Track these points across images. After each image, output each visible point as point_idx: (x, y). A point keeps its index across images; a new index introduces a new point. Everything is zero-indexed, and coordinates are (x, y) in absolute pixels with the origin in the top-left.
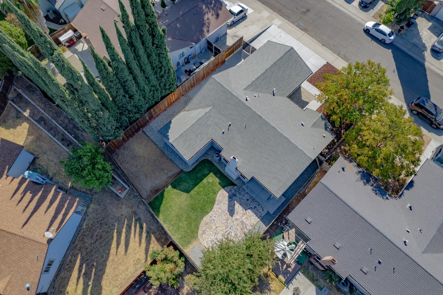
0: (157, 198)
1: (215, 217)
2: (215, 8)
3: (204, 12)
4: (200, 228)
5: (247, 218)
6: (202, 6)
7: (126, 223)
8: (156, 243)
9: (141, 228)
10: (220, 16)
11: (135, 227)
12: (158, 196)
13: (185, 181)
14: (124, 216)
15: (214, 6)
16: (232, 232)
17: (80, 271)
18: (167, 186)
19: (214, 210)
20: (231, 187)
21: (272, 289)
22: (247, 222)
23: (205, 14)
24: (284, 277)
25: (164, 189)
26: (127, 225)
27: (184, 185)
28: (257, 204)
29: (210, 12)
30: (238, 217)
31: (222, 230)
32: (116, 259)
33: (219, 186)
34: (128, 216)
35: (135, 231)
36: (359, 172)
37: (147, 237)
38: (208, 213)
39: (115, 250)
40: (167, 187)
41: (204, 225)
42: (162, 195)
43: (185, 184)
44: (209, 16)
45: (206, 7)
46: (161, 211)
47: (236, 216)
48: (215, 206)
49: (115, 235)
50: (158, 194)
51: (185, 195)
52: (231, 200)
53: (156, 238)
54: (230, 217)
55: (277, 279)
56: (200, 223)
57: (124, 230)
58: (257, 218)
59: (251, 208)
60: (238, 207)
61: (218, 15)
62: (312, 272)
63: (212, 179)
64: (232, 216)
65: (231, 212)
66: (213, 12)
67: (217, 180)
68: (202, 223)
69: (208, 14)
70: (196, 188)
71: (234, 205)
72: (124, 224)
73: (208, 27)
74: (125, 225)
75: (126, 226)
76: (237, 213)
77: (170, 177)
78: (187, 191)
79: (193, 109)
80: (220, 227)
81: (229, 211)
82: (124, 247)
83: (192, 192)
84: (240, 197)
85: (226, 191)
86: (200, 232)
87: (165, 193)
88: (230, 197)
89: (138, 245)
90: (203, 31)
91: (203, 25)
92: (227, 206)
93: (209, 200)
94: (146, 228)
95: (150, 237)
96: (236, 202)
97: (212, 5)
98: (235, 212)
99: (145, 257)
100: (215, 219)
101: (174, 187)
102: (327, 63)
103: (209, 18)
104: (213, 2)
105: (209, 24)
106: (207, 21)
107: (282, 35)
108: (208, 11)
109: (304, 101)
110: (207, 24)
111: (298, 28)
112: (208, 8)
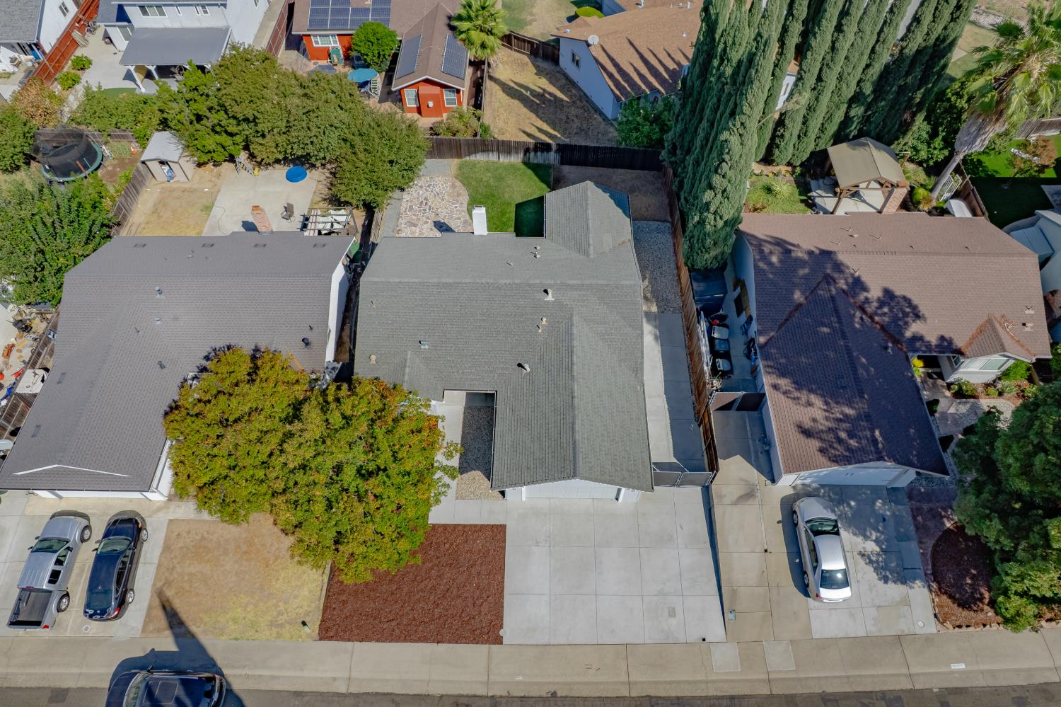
2: (832, 436)
3: (833, 405)
4: (462, 187)
5: (413, 233)
6: (852, 408)
10: (801, 437)
12: (549, 178)
15: (840, 441)
17: (550, 94)
21: (322, 201)
22: (409, 229)
23: (827, 403)
29: (827, 419)
30: (426, 226)
31: (433, 202)
32: (527, 121)
38: (469, 205)
39: (539, 126)
41: (460, 192)
42: (545, 181)
43: (532, 210)
44: (815, 410)
45: (846, 416)
46: (528, 169)
47: (430, 224)
48: (468, 218)
49: (556, 133)
50: (552, 180)
51: (519, 201)
54: (436, 220)
56: (468, 189)
61: (807, 433)
64: (435, 222)
65: (440, 225)
66: (824, 428)
68: (465, 193)
69: (825, 410)
70: (513, 215)
73: (785, 393)
76: (431, 229)
78: (519, 206)
80: (440, 203)
81: (443, 223)
82: (532, 133)
83: (513, 209)
86: (458, 184)
87: (544, 186)
90: (782, 374)
91: (799, 386)
92: (453, 227)
97: (843, 435)
98: (434, 228)
103: (809, 408)
104: (853, 443)
105: (794, 399)
106: (804, 396)
107: (673, 621)
108: (831, 415)
109: (472, 469)
110: (799, 395)
111: (662, 693)
112: (840, 420)
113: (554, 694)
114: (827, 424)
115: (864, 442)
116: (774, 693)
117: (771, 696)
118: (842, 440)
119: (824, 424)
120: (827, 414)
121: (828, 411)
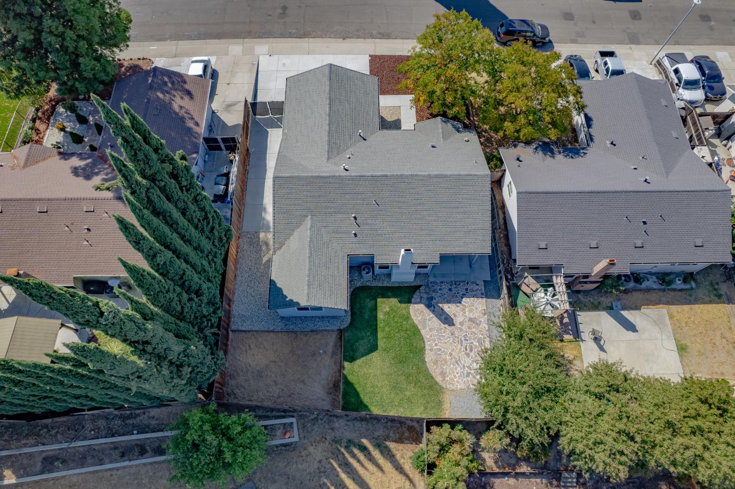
0: (345, 394)
1: (436, 345)
2: (176, 86)
3: (167, 102)
4: (433, 375)
5: (471, 311)
6: (157, 96)
7: (336, 466)
8: (401, 446)
9: (363, 449)
10: (193, 92)
11: (354, 456)
12: (344, 389)
13: (357, 340)
14: (324, 461)
15: (173, 83)
16: (472, 343)
18: (342, 367)
19: (427, 338)
20: (417, 293)
21: (570, 359)
22: (476, 315)
23: (170, 103)
24: (569, 334)
25: (343, 374)
26: (340, 465)
27: (362, 345)
28: (464, 285)
29: (174, 96)
30: (461, 319)
31: (460, 351)
33: (403, 305)
34: (330, 454)
35: (359, 461)
36: (536, 149)
37: (382, 452)
38: (423, 348)
40: (344, 368)
41: (435, 367)
42: (348, 383)
43: (361, 342)
44: (179, 103)
45: (162, 93)
46: (367, 404)
47: (457, 321)
48: (423, 332)
50: (342, 386)
51: (374, 355)
52: (432, 308)
53: (396, 441)
54: (453, 327)
55: (564, 344)
56: (427, 370)
57: (343, 476)
58: (480, 300)
59: (463, 294)
60: (449, 307)
61: (189, 93)
62: (587, 300)
63: (386, 306)
64: (453, 325)
65: (447, 320)
66: (179, 92)
67: (394, 301)
68: (431, 367)
69: (174, 101)
70: (380, 335)
71: (442, 309)
72: (335, 469)
73: (192, 119)
74: (338, 469)
75: (340, 467)
76: (455, 316)
77: (334, 353)
78: (374, 348)
79: (286, 240)
80: (453, 350)
81: (444, 323)
83: (381, 343)
84: (438, 294)
85: (416, 303)
86: (439, 379)
87: (350, 378)
88: (429, 306)
89: (380, 474)
90: (190, 130)
91: (182, 119)
92: (435, 319)
93: (409, 332)
94: (371, 443)
95: (387, 447)
96: (440, 305)
97: (170, 85)
98: (453, 317)
99: (404, 478)
100: (438, 347)
101: (352, 359)
102: (370, 56)
103: (183, 105)
104: (166, 79)
105: (189, 114)
106: (183, 112)
107: (284, 62)
108: (172, 97)
109: (393, 121)
110: (185, 115)
111: (294, 39)
112: (167, 93)
113: (344, 39)
114: (175, 93)
115: (160, 77)
116: (242, 40)
117: (244, 38)
118: (171, 83)
119: (178, 94)
120: (173, 98)
121: (172, 100)
